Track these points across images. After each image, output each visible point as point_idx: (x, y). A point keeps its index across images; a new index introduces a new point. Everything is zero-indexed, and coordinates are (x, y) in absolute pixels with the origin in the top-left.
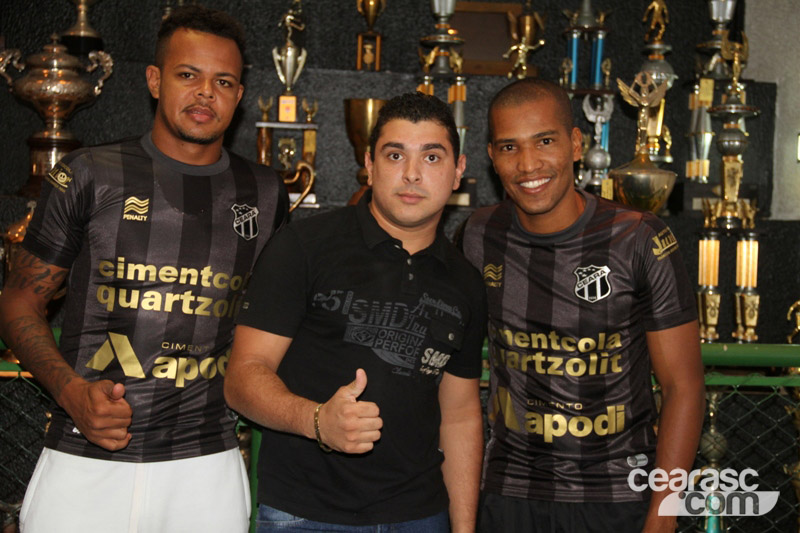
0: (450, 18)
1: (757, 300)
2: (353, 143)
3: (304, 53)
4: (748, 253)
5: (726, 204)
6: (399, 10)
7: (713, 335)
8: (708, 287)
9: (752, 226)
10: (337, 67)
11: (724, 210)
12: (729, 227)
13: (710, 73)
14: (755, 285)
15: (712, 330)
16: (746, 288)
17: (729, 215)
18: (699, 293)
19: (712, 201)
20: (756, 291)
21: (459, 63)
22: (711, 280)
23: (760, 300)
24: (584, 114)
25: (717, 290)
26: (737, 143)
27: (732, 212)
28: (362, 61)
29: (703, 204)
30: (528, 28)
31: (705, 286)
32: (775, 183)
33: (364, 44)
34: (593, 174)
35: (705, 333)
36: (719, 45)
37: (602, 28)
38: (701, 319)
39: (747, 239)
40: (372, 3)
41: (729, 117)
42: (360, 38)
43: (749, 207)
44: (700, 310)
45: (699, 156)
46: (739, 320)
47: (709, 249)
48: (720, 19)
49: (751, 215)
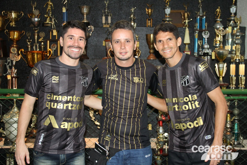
0: (169, 15)
1: (244, 78)
2: (148, 44)
3: (136, 24)
4: (242, 67)
5: (237, 56)
6: (155, 13)
7: (234, 86)
9: (243, 61)
10: (143, 27)
11: (236, 58)
12: (237, 61)
13: (231, 25)
14: (244, 74)
16: (242, 76)
17: (237, 59)
18: (231, 77)
19: (233, 55)
20: (244, 76)
22: (233, 74)
23: (245, 78)
24: (202, 36)
25: (235, 76)
26: (239, 42)
27: (238, 58)
28: (148, 25)
29: (231, 56)
30: (186, 16)
31: (232, 75)
33: (148, 21)
34: (205, 50)
35: (232, 86)
36: (233, 18)
37: (205, 16)
38: (231, 83)
39: (242, 64)
40: (150, 11)
41: (237, 36)
42: (147, 20)
43: (242, 57)
44: (231, 81)
45: (228, 44)
46: (240, 83)
47: (233, 67)
48: (233, 12)
49: (243, 59)
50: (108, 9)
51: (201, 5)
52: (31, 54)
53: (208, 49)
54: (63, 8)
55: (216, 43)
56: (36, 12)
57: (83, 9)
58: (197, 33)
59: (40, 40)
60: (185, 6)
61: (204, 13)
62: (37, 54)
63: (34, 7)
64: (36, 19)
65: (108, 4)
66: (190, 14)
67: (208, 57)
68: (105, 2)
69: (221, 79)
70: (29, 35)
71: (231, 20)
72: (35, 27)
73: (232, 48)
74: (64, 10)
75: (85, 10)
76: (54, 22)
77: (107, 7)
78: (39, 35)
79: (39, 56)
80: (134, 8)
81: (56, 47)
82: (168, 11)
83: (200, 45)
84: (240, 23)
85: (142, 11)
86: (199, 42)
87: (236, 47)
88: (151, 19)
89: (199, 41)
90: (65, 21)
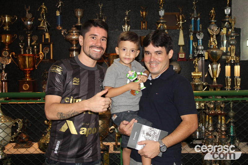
0: (163, 16)
1: (240, 79)
3: (129, 26)
4: (237, 68)
5: (232, 57)
6: (150, 15)
7: (230, 88)
8: (228, 77)
9: (238, 62)
10: (136, 29)
11: (231, 59)
12: (232, 62)
13: (225, 26)
14: (239, 76)
15: (229, 87)
16: (237, 77)
17: (232, 60)
18: (226, 78)
19: (228, 57)
21: (166, 27)
22: (229, 75)
24: (197, 37)
25: (230, 77)
26: (234, 43)
27: (233, 59)
28: (143, 28)
29: (226, 57)
30: (181, 18)
32: (241, 52)
34: (199, 51)
35: (228, 87)
36: (227, 20)
37: (199, 17)
38: (226, 84)
39: (237, 65)
40: (144, 14)
41: (232, 36)
42: (142, 22)
43: (237, 58)
44: (226, 82)
45: (223, 46)
46: (235, 84)
47: (228, 68)
48: (227, 14)
49: (238, 60)
50: (102, 12)
51: (195, 7)
52: (21, 57)
53: (203, 50)
54: (57, 12)
55: (211, 44)
56: (29, 16)
57: (76, 12)
58: (191, 35)
59: (33, 44)
60: (179, 9)
61: (198, 15)
62: (29, 57)
63: (28, 11)
64: (29, 23)
65: (102, 7)
66: (185, 17)
67: (202, 59)
68: (99, 5)
69: (215, 80)
70: (22, 39)
71: (226, 21)
72: (28, 30)
73: (227, 49)
74: (58, 14)
75: (79, 14)
76: (46, 25)
77: (101, 11)
78: (32, 38)
79: (30, 59)
80: (128, 11)
81: (48, 51)
82: (162, 13)
83: (194, 47)
84: (235, 24)
85: (137, 13)
86: (194, 44)
87: (230, 48)
88: (145, 22)
90: (59, 25)
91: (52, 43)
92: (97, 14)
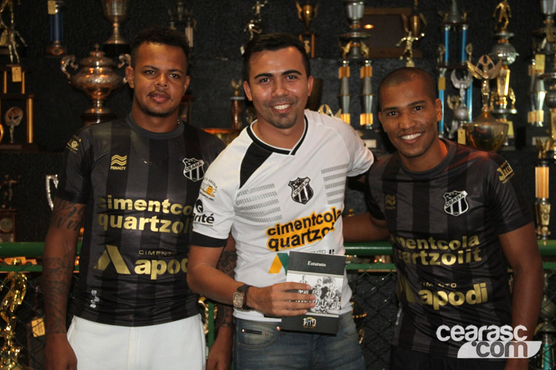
8: (542, 199)
13: (542, 50)
15: (546, 229)
17: (555, 149)
21: (367, 51)
25: (548, 201)
30: (415, 24)
33: (304, 40)
37: (466, 23)
40: (308, 12)
41: (553, 82)
45: (537, 108)
47: (542, 173)
48: (549, 13)
50: (184, 6)
54: (49, 2)
55: (497, 103)
57: (107, 5)
58: (442, 77)
61: (462, 15)
71: (544, 35)
74: (53, 9)
75: (116, 10)
76: (14, 43)
81: (20, 118)
82: (356, 10)
86: (449, 102)
88: (310, 36)
89: (449, 98)
90: (57, 42)
91: (32, 96)
92: (169, 12)
